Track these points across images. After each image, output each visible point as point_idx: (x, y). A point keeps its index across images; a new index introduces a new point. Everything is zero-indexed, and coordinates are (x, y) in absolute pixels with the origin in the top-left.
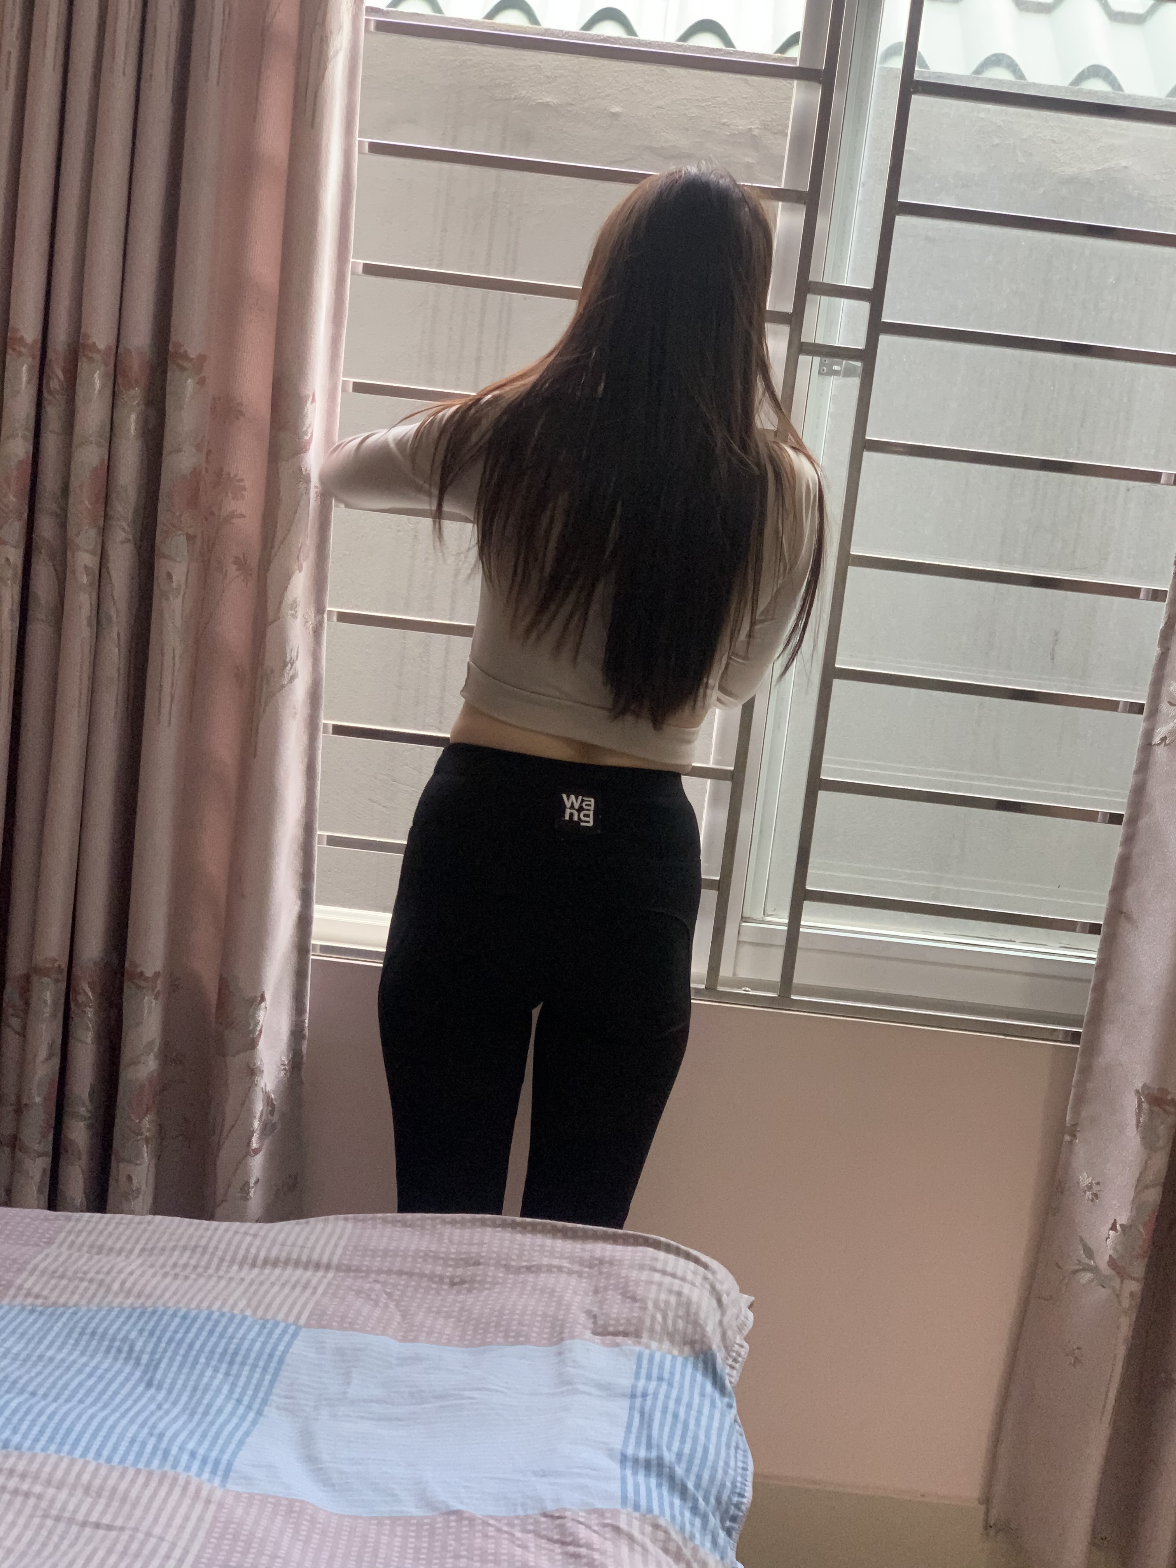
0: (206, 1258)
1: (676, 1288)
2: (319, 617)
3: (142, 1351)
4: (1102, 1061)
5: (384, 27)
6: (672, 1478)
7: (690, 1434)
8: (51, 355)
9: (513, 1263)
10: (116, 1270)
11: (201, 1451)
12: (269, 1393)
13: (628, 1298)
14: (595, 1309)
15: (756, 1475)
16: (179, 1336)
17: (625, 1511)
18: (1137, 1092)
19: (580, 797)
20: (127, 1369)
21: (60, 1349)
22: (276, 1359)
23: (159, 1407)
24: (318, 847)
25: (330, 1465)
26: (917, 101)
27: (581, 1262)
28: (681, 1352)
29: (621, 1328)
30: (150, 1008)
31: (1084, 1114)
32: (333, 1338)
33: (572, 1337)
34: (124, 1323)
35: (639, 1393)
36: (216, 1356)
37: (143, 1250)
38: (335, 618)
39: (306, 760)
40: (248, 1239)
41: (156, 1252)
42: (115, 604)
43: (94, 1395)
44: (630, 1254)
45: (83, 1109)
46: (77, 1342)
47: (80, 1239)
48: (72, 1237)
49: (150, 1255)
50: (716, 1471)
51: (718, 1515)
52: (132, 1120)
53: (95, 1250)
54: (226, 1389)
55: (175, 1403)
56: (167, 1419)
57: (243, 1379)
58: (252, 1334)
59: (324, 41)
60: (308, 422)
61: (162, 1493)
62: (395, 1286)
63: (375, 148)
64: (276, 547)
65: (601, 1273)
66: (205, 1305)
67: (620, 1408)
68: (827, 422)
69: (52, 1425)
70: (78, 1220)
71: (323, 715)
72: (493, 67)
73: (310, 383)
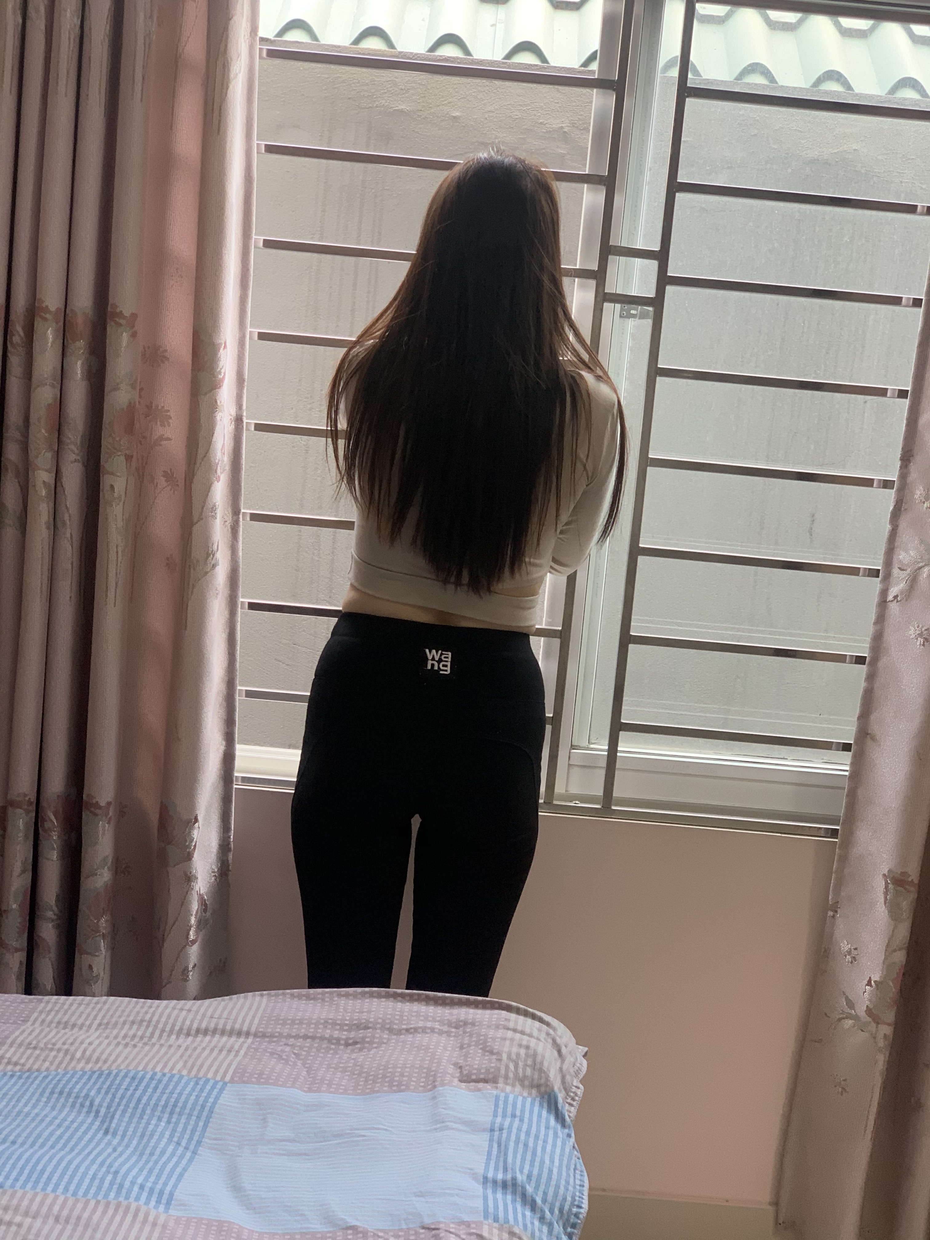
0: (150, 1029)
1: (524, 1043)
2: (235, 518)
3: (100, 1105)
4: (856, 851)
5: (273, 54)
6: (524, 1195)
7: (538, 1159)
8: (13, 317)
9: (395, 1027)
10: (78, 1041)
11: (149, 1185)
12: (202, 1136)
13: (488, 1051)
14: (461, 1062)
15: (591, 1189)
16: (129, 1093)
17: (486, 1222)
18: (884, 875)
19: (440, 652)
20: (89, 1120)
21: (34, 1106)
22: (207, 1109)
23: (115, 1150)
24: (239, 699)
25: (251, 1192)
26: (690, 103)
27: (450, 1024)
28: (530, 1094)
29: (482, 1076)
30: (104, 830)
31: (843, 894)
32: (253, 1091)
33: (443, 1084)
34: (85, 1084)
35: (497, 1129)
36: (160, 1108)
37: (100, 1025)
38: (248, 518)
39: (227, 631)
40: (184, 1013)
41: (110, 1026)
42: (68, 511)
43: (62, 1141)
44: (487, 1016)
45: (51, 913)
46: (49, 1099)
47: (50, 1017)
48: (43, 1016)
49: (106, 1028)
50: (559, 1187)
51: (561, 1223)
52: (91, 920)
53: (61, 1026)
54: (167, 1134)
55: (127, 1146)
56: (121, 1160)
57: (181, 1126)
58: (188, 1089)
59: (226, 67)
60: (221, 364)
61: (118, 1218)
62: (301, 1048)
63: (270, 149)
64: (198, 463)
65: (465, 1032)
66: (150, 1066)
67: (483, 1140)
68: (627, 355)
69: (29, 1168)
70: (48, 1002)
71: (240, 594)
72: (359, 82)
73: (222, 334)
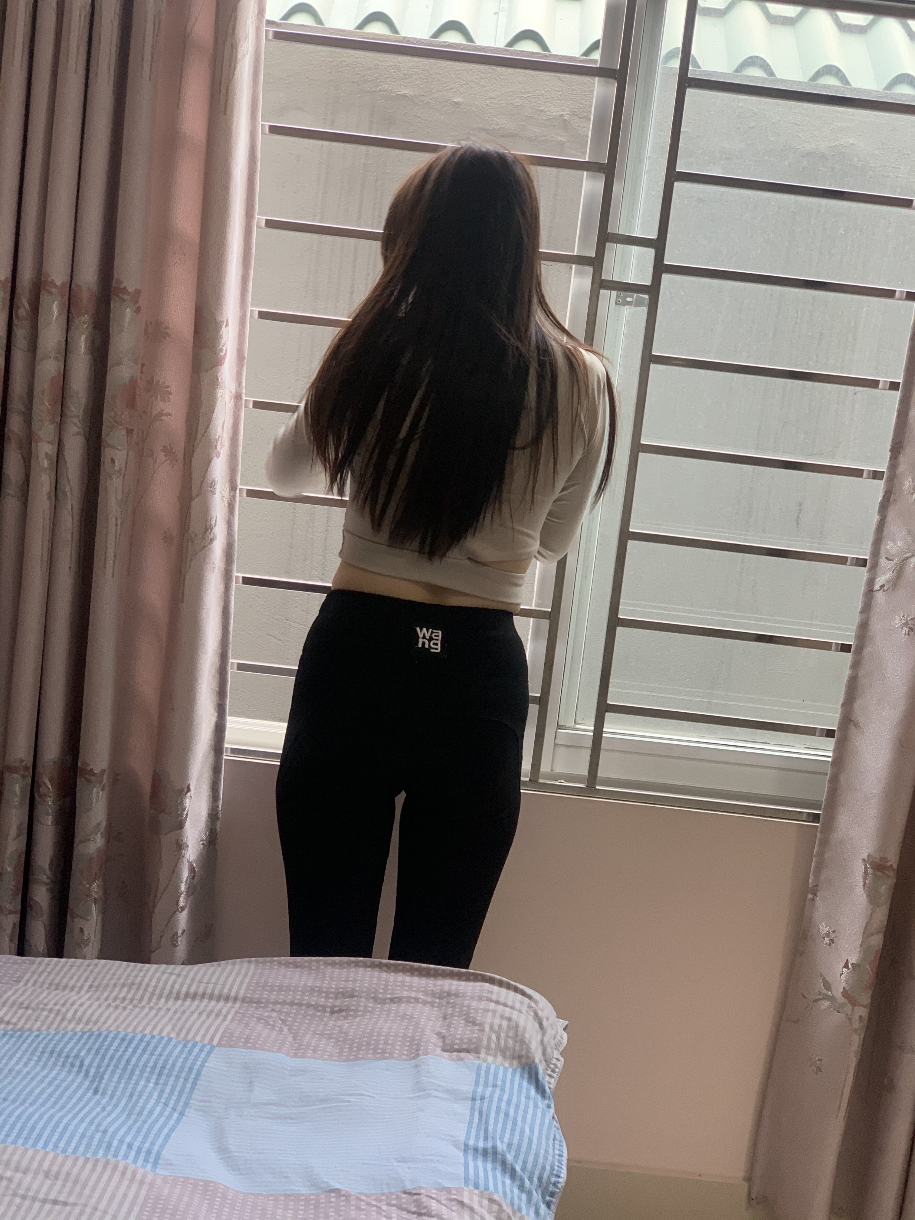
0: (140, 992)
1: (507, 1015)
2: (233, 493)
3: (90, 1066)
4: (836, 836)
5: (278, 36)
6: (504, 1163)
7: (518, 1129)
8: (19, 290)
9: (380, 996)
10: (70, 1002)
11: (137, 1144)
12: (189, 1098)
13: (470, 1022)
14: (444, 1032)
15: (569, 1160)
16: (119, 1054)
17: (467, 1189)
18: (864, 860)
19: (430, 630)
20: (80, 1079)
21: (26, 1064)
22: (195, 1071)
23: (103, 1109)
24: (231, 671)
25: (237, 1154)
26: (691, 93)
27: (433, 994)
28: (511, 1065)
29: (464, 1046)
30: (98, 798)
31: (823, 877)
32: (240, 1055)
33: (426, 1053)
34: (76, 1044)
35: (478, 1098)
36: (148, 1069)
37: (91, 987)
38: (244, 494)
39: (222, 604)
40: (173, 978)
41: (101, 989)
42: (69, 483)
43: (53, 1100)
44: (471, 988)
45: (45, 877)
46: (40, 1058)
47: (42, 978)
48: (35, 977)
49: (96, 991)
50: (538, 1157)
51: (540, 1192)
52: (84, 885)
53: (53, 987)
54: (156, 1095)
55: (115, 1106)
56: (109, 1119)
57: (169, 1087)
58: (177, 1052)
60: (223, 342)
61: (106, 1175)
62: (287, 1014)
63: (274, 130)
64: (198, 439)
65: (448, 1003)
66: (140, 1028)
67: (465, 1108)
68: (622, 342)
70: (40, 963)
71: (235, 569)
72: (362, 67)
73: (224, 312)
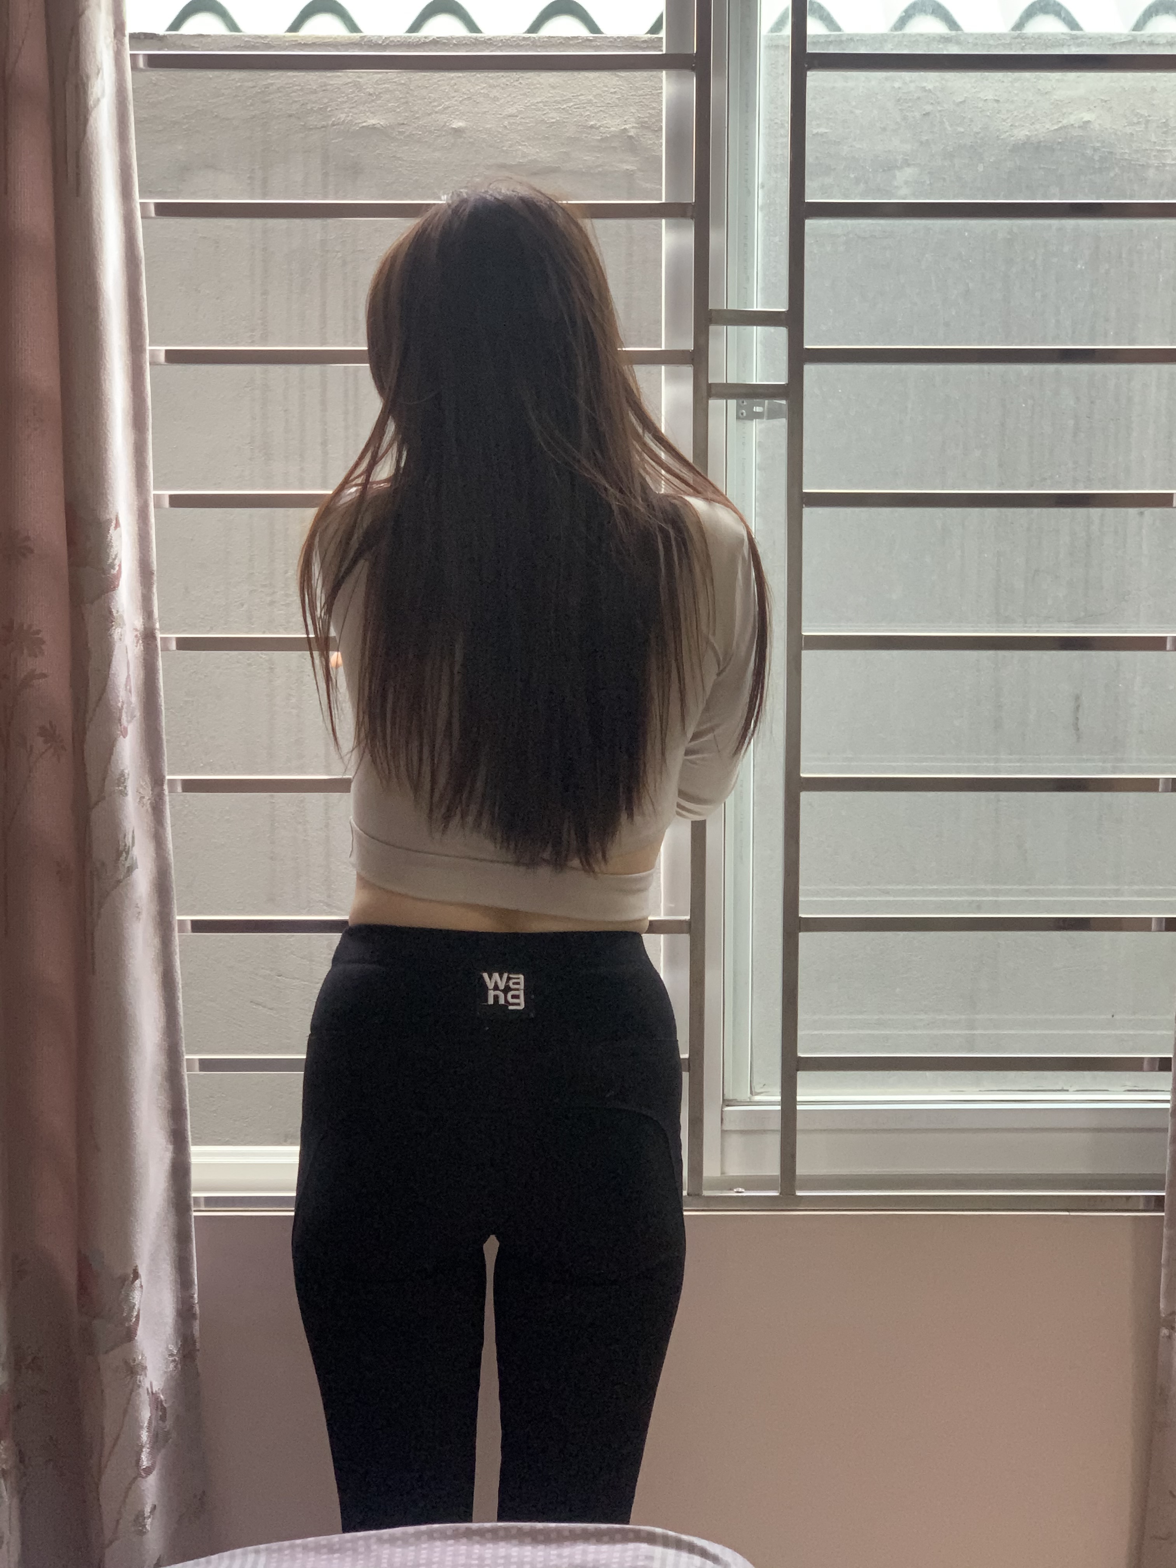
2: (157, 789)
5: (154, 62)
19: (505, 975)
24: (189, 1075)
26: (815, 79)
38: (179, 789)
39: (161, 969)
59: (79, 89)
60: (113, 551)
63: (164, 210)
64: (90, 711)
68: (754, 477)
71: (175, 910)
72: (302, 90)
73: (110, 505)
